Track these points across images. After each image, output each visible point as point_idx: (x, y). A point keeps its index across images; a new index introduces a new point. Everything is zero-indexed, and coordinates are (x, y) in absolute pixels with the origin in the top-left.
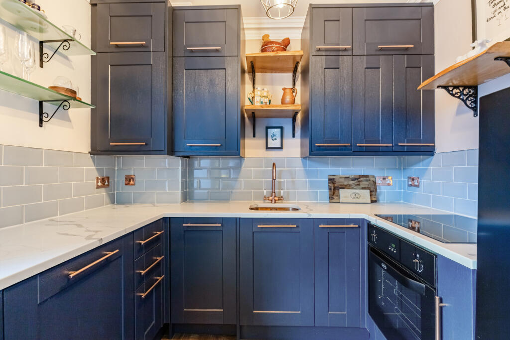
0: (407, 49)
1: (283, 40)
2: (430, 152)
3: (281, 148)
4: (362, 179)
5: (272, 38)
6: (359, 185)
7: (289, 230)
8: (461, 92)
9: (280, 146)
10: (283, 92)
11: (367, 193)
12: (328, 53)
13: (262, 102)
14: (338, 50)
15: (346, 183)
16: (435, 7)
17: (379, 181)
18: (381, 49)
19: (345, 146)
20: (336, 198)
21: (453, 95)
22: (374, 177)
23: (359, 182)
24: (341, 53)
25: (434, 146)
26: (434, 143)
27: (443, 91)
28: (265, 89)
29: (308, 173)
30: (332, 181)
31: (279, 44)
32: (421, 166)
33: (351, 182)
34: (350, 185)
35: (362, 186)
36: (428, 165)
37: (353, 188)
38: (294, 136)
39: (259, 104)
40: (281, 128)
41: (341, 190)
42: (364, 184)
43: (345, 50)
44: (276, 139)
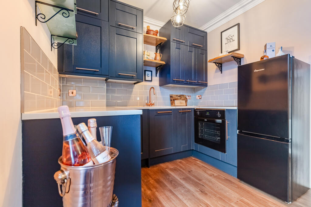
0: (200, 47)
1: (156, 31)
2: (206, 85)
3: (151, 81)
4: (182, 96)
5: (151, 28)
6: (181, 99)
7: (168, 114)
8: (219, 65)
9: (151, 80)
10: (155, 55)
11: (184, 101)
12: (177, 42)
13: (147, 58)
14: (180, 42)
15: (177, 98)
16: (208, 34)
17: (187, 97)
18: (193, 45)
19: (182, 81)
20: (173, 104)
21: (216, 65)
22: (185, 95)
23: (181, 97)
24: (181, 43)
25: (207, 83)
26: (207, 82)
27: (215, 64)
28: (149, 52)
29: (162, 93)
30: (171, 97)
31: (154, 32)
32: (202, 91)
33: (179, 97)
34: (178, 99)
35: (182, 99)
36: (205, 90)
37: (179, 100)
38: (156, 76)
39: (146, 58)
40: (151, 71)
41: (175, 101)
42: (183, 98)
43: (182, 42)
44: (149, 76)
